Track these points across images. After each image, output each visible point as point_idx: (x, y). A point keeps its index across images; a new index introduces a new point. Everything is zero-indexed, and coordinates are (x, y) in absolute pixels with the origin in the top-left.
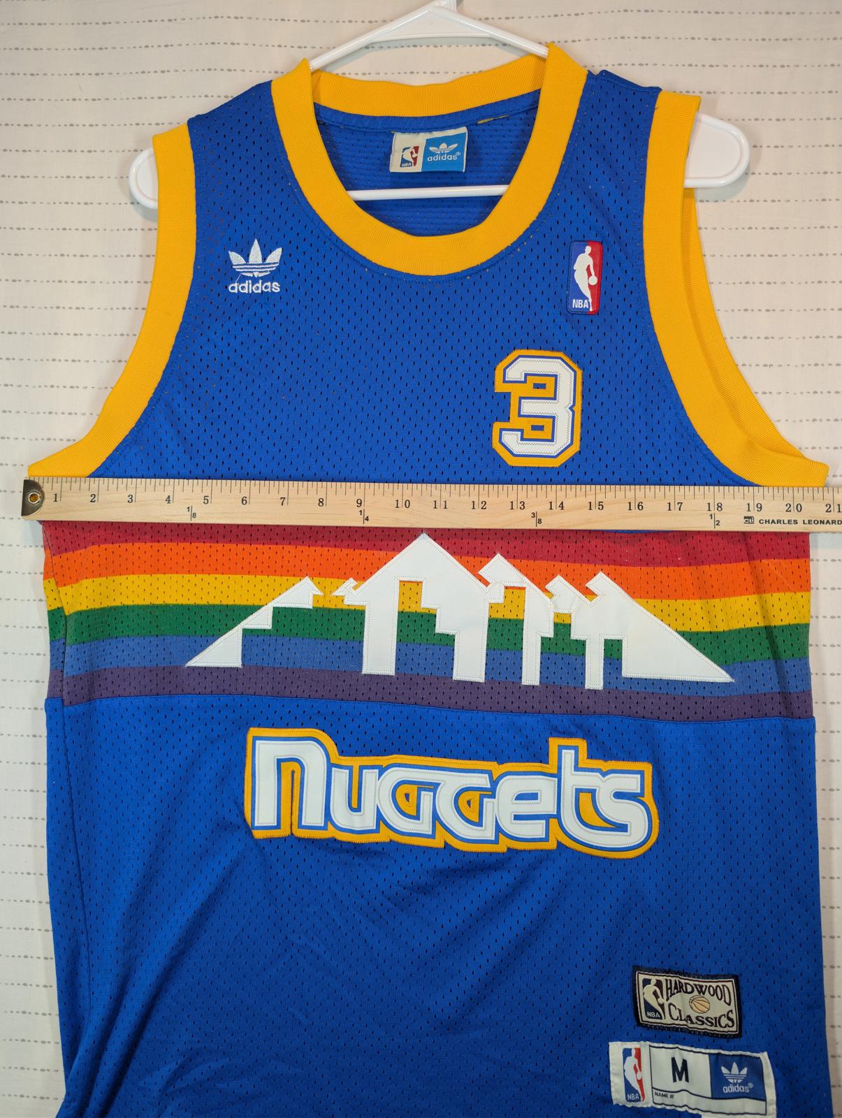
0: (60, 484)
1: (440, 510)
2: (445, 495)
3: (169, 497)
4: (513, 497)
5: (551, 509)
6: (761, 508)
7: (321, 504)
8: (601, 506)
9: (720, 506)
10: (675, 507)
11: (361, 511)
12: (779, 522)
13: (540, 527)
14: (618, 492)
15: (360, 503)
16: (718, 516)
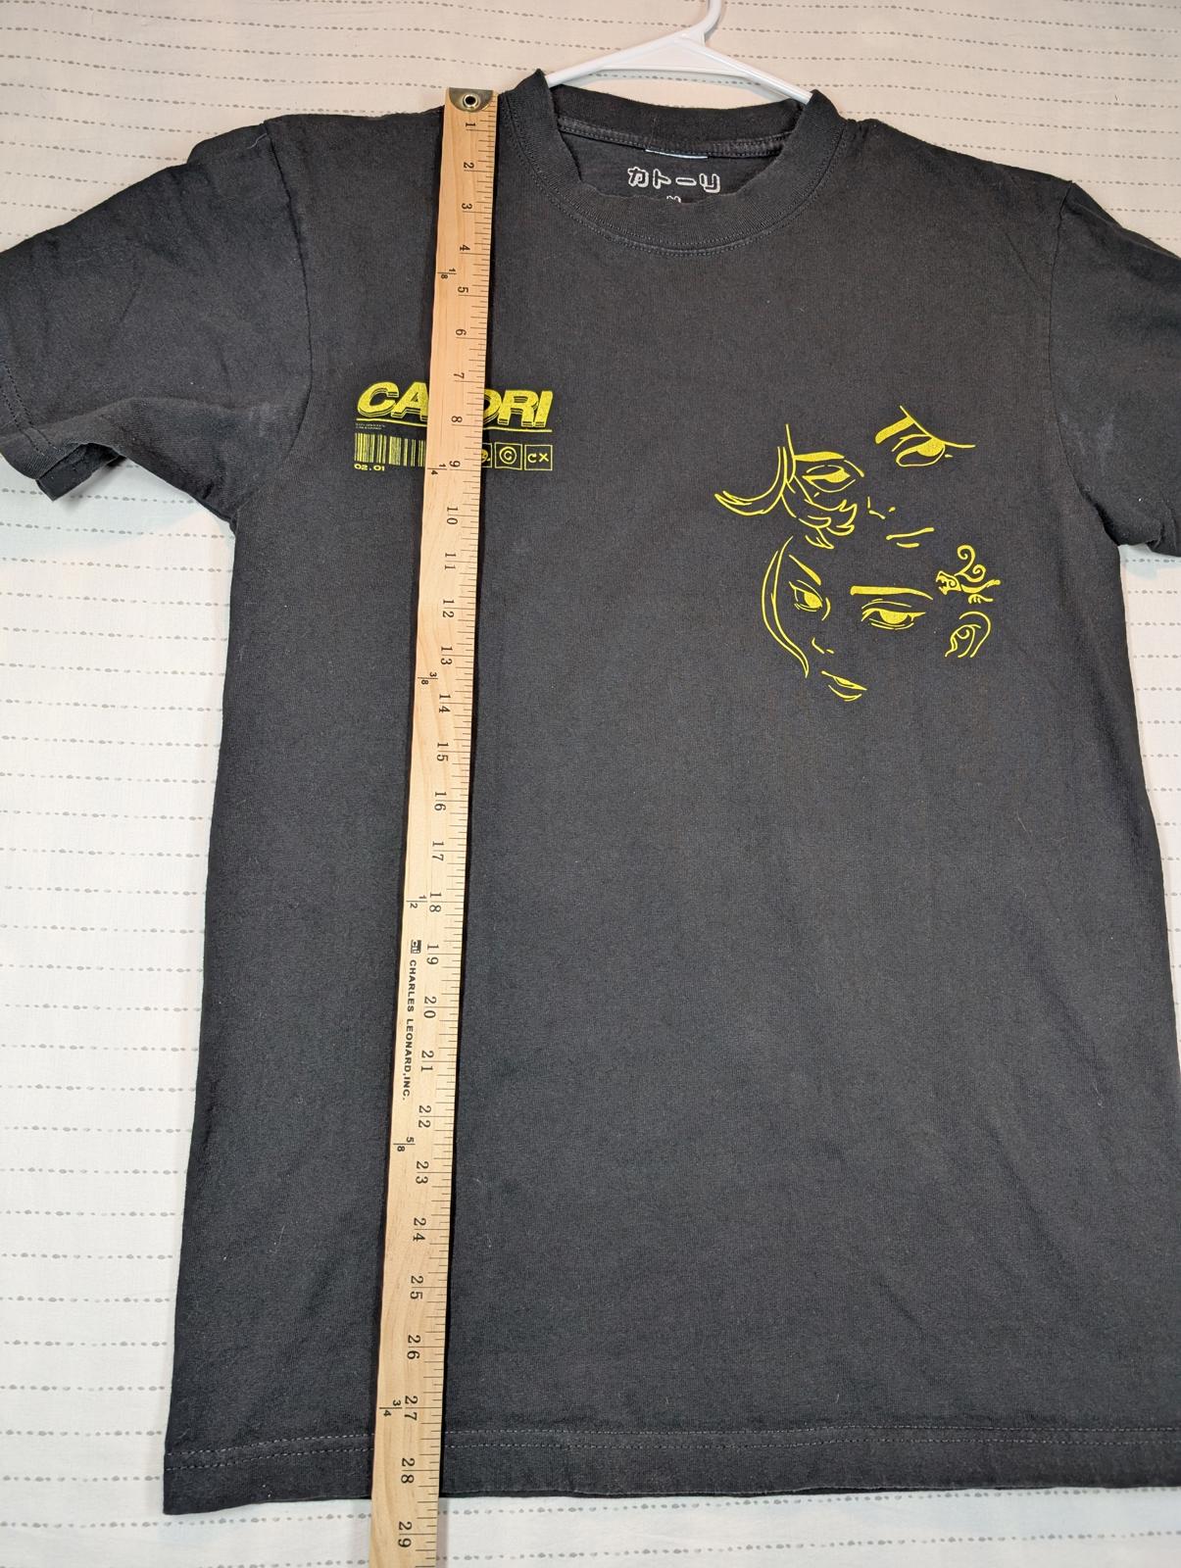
0: (486, 128)
1: (444, 561)
2: (462, 568)
3: (467, 249)
4: (457, 650)
5: (441, 697)
6: (432, 963)
7: (454, 419)
8: (443, 758)
9: (436, 909)
11: (444, 466)
12: (412, 986)
13: (418, 683)
14: (460, 779)
15: (454, 464)
16: (423, 907)
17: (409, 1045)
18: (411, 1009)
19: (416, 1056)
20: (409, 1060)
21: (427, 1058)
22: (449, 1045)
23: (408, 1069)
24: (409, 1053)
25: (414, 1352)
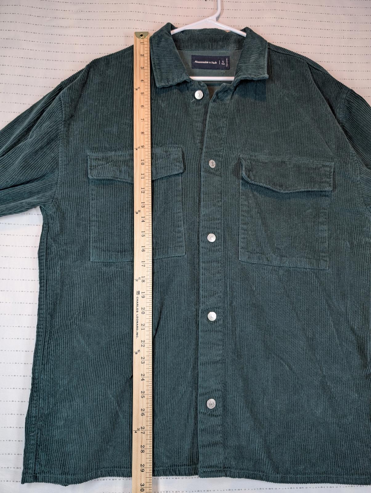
0: (146, 44)
1: (141, 176)
2: (147, 178)
3: (143, 81)
4: (146, 203)
5: (142, 217)
6: (143, 297)
7: (142, 133)
8: (143, 236)
9: (144, 281)
11: (139, 147)
12: (137, 305)
13: (135, 213)
14: (149, 242)
15: (143, 147)
16: (140, 281)
17: (137, 322)
18: (137, 312)
19: (139, 325)
20: (137, 327)
21: (143, 326)
22: (150, 322)
23: (137, 329)
24: (137, 325)
25: (143, 414)
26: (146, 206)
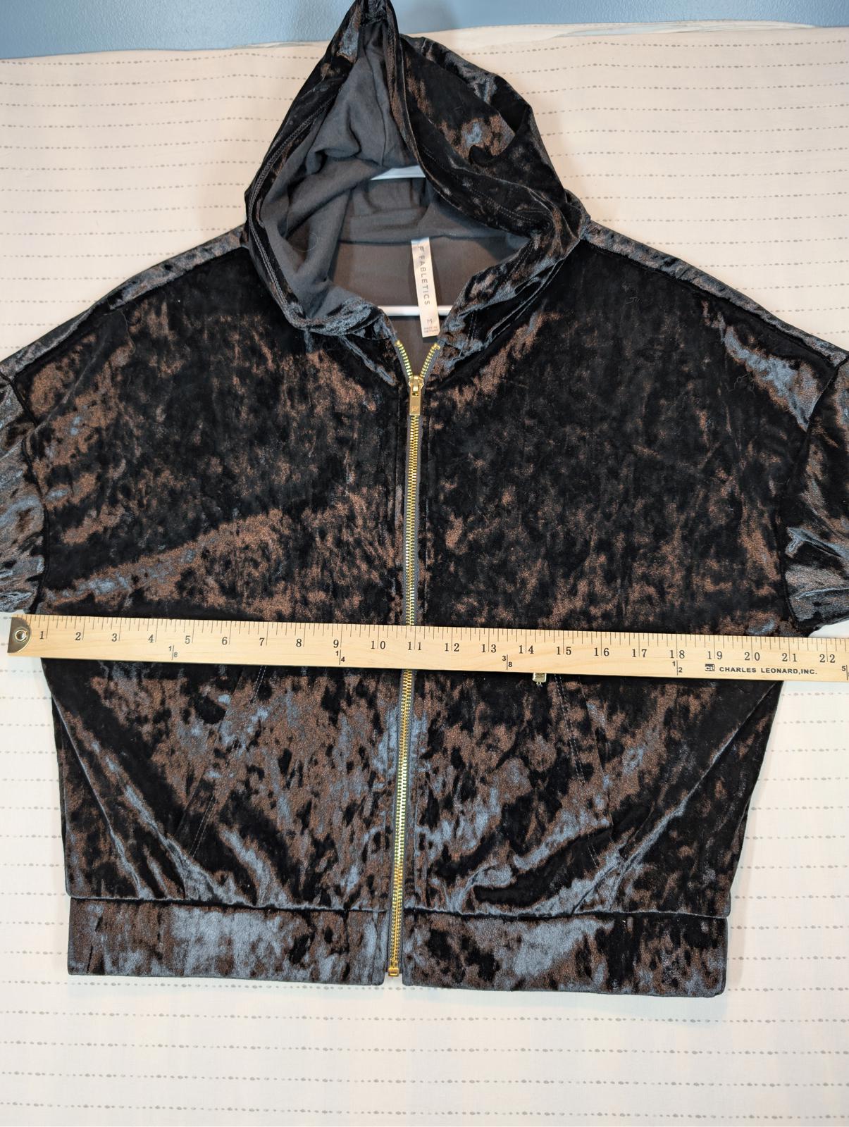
0: (46, 622)
1: (415, 651)
2: (420, 637)
3: (152, 636)
4: (484, 640)
5: (521, 652)
6: (721, 656)
7: (299, 644)
8: (569, 650)
9: (682, 654)
10: (639, 654)
11: (337, 652)
12: (738, 669)
13: (511, 670)
14: (585, 638)
15: (337, 644)
16: (681, 663)
17: (779, 671)
18: (754, 670)
19: (786, 666)
20: (790, 671)
21: (787, 658)
22: (777, 642)
23: (795, 671)
24: (784, 671)
26: (493, 640)
